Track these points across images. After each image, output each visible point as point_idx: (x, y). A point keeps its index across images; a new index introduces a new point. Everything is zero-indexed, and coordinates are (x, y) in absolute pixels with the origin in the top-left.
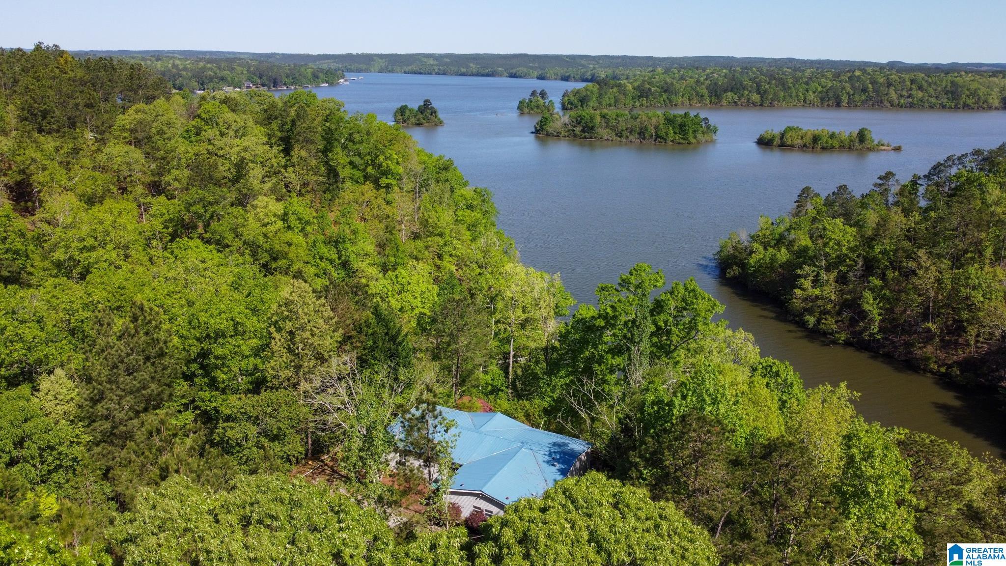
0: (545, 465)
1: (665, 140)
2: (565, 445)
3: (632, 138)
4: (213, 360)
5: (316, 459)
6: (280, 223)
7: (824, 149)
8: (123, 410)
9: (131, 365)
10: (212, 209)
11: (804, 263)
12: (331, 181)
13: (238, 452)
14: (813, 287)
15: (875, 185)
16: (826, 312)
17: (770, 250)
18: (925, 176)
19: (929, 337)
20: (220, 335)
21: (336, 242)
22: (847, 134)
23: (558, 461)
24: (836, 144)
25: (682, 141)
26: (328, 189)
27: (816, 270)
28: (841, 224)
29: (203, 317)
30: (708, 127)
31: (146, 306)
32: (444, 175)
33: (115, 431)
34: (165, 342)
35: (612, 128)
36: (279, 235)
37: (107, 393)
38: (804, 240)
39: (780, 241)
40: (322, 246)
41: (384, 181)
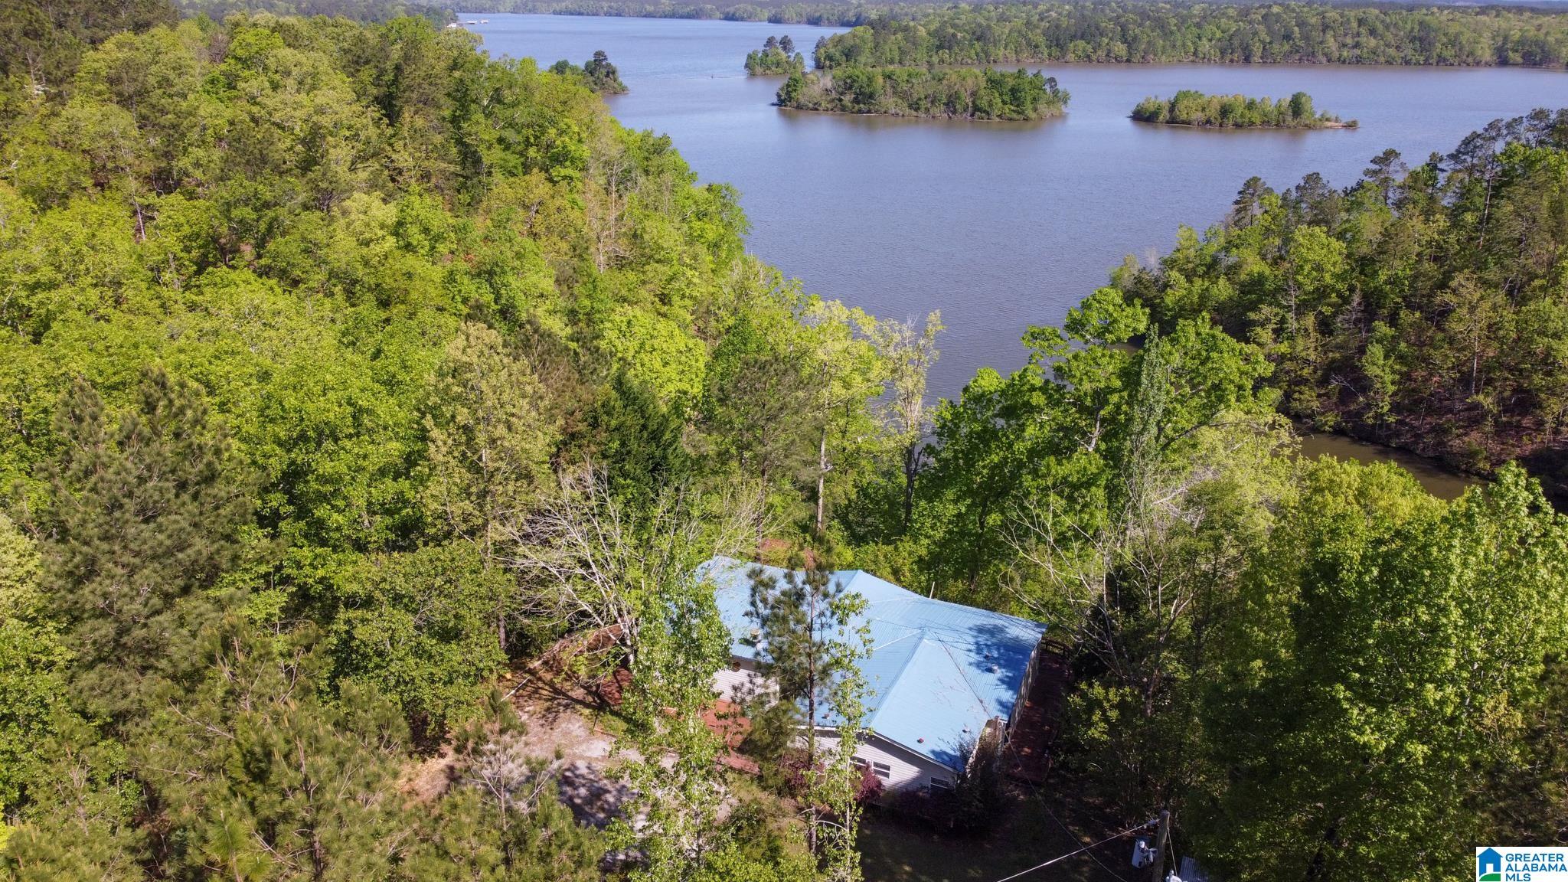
0: (974, 670)
1: (988, 113)
2: (1000, 630)
3: (936, 111)
4: (314, 486)
5: (520, 669)
6: (391, 241)
7: (1238, 126)
8: (138, 594)
9: (151, 501)
10: (271, 214)
11: (1261, 301)
12: (468, 172)
13: (377, 666)
14: (1275, 341)
15: (1367, 173)
16: (1301, 381)
17: (1198, 282)
18: (1451, 156)
19: (1475, 417)
20: (327, 433)
21: (488, 273)
22: (1274, 102)
23: (996, 661)
24: (1256, 118)
25: (1015, 116)
26: (463, 186)
27: (1281, 312)
28: (1323, 235)
29: (291, 401)
30: (1055, 93)
31: (172, 378)
32: (656, 160)
33: (125, 639)
34: (218, 452)
35: (903, 96)
36: (390, 261)
37: (103, 561)
38: (1254, 265)
39: (1211, 268)
40: (466, 280)
41: (558, 171)
